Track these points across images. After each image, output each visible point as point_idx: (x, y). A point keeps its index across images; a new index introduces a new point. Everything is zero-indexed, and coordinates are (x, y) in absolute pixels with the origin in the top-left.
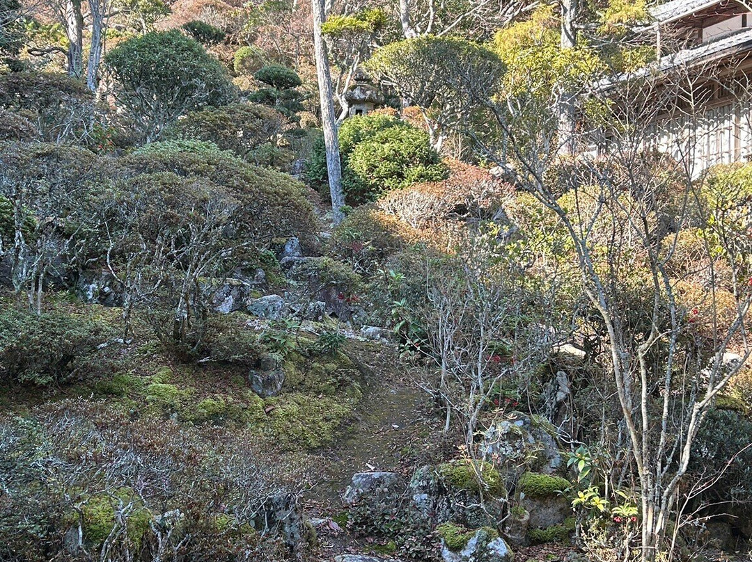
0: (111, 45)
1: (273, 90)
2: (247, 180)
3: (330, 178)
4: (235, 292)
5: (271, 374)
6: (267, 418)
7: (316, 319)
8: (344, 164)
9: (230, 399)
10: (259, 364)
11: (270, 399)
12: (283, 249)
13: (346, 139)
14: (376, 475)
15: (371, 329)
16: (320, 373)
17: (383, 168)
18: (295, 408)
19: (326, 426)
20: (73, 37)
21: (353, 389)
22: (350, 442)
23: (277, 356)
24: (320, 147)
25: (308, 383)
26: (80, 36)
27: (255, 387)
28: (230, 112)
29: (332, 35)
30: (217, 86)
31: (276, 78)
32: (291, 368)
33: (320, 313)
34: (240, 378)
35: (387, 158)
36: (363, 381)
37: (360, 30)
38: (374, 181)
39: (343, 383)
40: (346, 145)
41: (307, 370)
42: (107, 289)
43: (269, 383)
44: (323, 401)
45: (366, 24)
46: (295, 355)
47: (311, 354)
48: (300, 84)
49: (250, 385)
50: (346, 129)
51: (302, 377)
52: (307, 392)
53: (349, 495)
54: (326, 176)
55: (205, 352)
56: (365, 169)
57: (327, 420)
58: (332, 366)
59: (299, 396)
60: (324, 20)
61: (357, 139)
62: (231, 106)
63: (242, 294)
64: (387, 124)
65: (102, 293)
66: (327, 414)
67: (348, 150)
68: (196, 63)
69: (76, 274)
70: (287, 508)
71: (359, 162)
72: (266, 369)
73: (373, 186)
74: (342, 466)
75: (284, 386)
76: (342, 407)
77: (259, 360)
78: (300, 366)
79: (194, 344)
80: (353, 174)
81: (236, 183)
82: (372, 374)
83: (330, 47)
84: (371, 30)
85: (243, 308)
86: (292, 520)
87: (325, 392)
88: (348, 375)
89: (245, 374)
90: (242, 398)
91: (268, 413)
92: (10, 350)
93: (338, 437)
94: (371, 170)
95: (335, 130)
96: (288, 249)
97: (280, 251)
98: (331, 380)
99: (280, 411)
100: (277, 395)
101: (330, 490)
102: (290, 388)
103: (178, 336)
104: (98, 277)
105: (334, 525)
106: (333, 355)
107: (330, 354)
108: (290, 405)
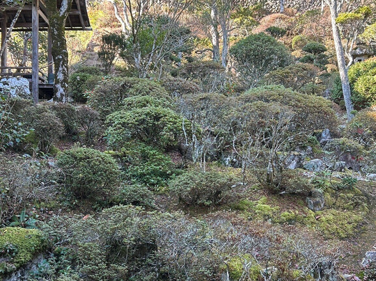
0: (232, 44)
1: (312, 55)
2: (299, 101)
3: (345, 97)
4: (296, 158)
5: (318, 199)
6: (317, 222)
7: (341, 171)
8: (352, 89)
9: (297, 212)
10: (310, 194)
11: (318, 212)
12: (321, 135)
13: (352, 75)
15: (372, 175)
16: (344, 199)
17: (374, 89)
18: (332, 217)
19: (349, 227)
20: (214, 43)
21: (363, 207)
22: (363, 235)
23: (320, 190)
24: (338, 81)
25: (338, 204)
26: (218, 42)
27: (310, 206)
28: (290, 69)
29: (342, 23)
30: (283, 57)
31: (313, 49)
32: (328, 196)
33: (342, 167)
34: (302, 202)
36: (369, 203)
37: (356, 18)
38: (369, 96)
39: (357, 204)
40: (352, 78)
41: (337, 198)
42: (234, 160)
43: (316, 204)
44: (346, 213)
45: (359, 15)
46: (330, 189)
47: (339, 189)
48: (326, 50)
49: (307, 205)
50: (352, 70)
51: (334, 201)
52: (338, 209)
53: (364, 263)
54: (342, 96)
55: (283, 188)
56: (364, 90)
57: (350, 223)
58: (350, 195)
59: (333, 211)
60: (337, 16)
61: (358, 75)
62: (290, 66)
63: (300, 159)
65: (232, 161)
66: (349, 220)
67: (354, 81)
68: (272, 47)
69: (220, 153)
70: (330, 268)
71: (360, 87)
72: (315, 197)
73: (369, 98)
74: (359, 247)
75: (325, 205)
76: (358, 216)
77: (311, 192)
78: (333, 195)
79: (277, 185)
80: (357, 93)
81: (293, 103)
82: (374, 199)
83: (341, 29)
84: (363, 18)
85: (301, 166)
86: (333, 274)
87: (347, 208)
88: (360, 199)
89: (304, 200)
90: (303, 212)
91: (317, 219)
92: (193, 189)
93: (356, 232)
94: (367, 90)
95: (346, 72)
96: (323, 135)
97: (319, 137)
98: (351, 202)
99: (324, 218)
100: (321, 210)
101: (353, 260)
102: (328, 207)
103: (269, 181)
104: (230, 154)
105: (357, 278)
106: (350, 189)
107: (349, 188)
108: (329, 215)
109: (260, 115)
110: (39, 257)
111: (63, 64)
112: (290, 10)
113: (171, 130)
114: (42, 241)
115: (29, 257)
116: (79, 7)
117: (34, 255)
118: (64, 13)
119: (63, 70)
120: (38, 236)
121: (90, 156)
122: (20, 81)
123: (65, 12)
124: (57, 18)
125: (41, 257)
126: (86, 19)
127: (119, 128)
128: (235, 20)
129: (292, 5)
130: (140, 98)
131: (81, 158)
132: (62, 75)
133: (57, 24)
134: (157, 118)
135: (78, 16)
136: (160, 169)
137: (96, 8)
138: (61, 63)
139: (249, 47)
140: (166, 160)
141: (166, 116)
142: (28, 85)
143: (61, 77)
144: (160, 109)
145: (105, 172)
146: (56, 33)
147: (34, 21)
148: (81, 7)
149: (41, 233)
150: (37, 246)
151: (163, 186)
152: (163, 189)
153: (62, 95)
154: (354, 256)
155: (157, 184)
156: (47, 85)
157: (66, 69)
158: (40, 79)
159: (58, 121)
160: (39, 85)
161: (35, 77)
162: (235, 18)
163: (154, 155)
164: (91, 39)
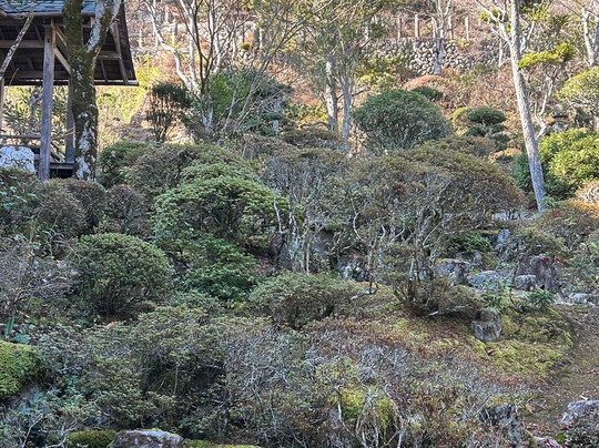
1: (483, 127)
3: (534, 184)
4: (457, 269)
5: (490, 324)
6: (489, 358)
7: (528, 290)
8: (545, 171)
9: (457, 342)
10: (479, 317)
11: (490, 344)
12: (496, 238)
13: (546, 151)
14: (590, 403)
15: (578, 295)
16: (533, 325)
17: (580, 170)
18: (513, 351)
19: (542, 366)
20: (331, 113)
21: (564, 338)
22: (564, 379)
23: (494, 310)
24: (524, 161)
25: (523, 333)
27: (477, 334)
28: (449, 142)
29: (528, 68)
30: (437, 125)
31: (484, 117)
32: (507, 320)
33: (530, 284)
34: (464, 327)
35: (583, 162)
36: (573, 333)
37: (552, 62)
38: (572, 182)
39: (554, 333)
40: (546, 156)
41: (521, 323)
42: (358, 269)
43: (488, 331)
44: (537, 347)
45: (555, 56)
46: (509, 310)
47: (524, 310)
48: (505, 120)
49: (473, 333)
50: (545, 143)
51: (517, 327)
52: (523, 340)
53: (566, 419)
54: (530, 182)
55: (434, 307)
56: (564, 172)
57: (542, 361)
58: (543, 319)
59: (515, 342)
60: (520, 58)
61: (555, 149)
62: (448, 138)
63: (463, 271)
64: (582, 135)
65: (354, 272)
66: (541, 357)
67: (548, 159)
68: (420, 109)
69: (335, 260)
70: (508, 416)
71: (558, 168)
72: (485, 320)
73: (572, 186)
74: (558, 397)
75: (502, 334)
76: (556, 351)
77: (479, 313)
78: (515, 319)
79: (425, 302)
80: (553, 179)
82: (582, 328)
83: (526, 79)
84: (561, 60)
85: (464, 282)
86: (513, 426)
87: (538, 340)
88: (558, 326)
89: (468, 325)
90: (467, 343)
91: (489, 354)
92: (289, 299)
93: (553, 375)
94: (569, 173)
95: (535, 144)
96: (501, 239)
97: (494, 240)
98: (543, 330)
99: (500, 353)
100: (497, 340)
101: (549, 416)
102: (507, 336)
103: (412, 294)
104: (351, 260)
105: (554, 442)
106: (544, 311)
107: (541, 310)
108: (509, 348)
109: (397, 177)
110: (32, 391)
111: (90, 126)
112: (450, 71)
113: (256, 212)
114: (39, 362)
115: (14, 386)
116: (118, 47)
117: (24, 384)
118: (94, 48)
119: (90, 135)
120: (31, 354)
121: (124, 244)
122: (19, 153)
123: (96, 46)
124: (83, 55)
125: (35, 389)
126: (130, 67)
127: (173, 208)
128: (363, 78)
129: (452, 64)
130: (207, 167)
131: (108, 247)
132: (86, 143)
133: (82, 64)
134: (234, 193)
135: (117, 61)
136: (237, 273)
137: (147, 65)
138: (86, 124)
139: (383, 108)
140: (247, 260)
141: (248, 190)
142: (32, 159)
143: (85, 145)
144: (239, 181)
145: (147, 270)
146: (80, 77)
147: (47, 65)
148: (121, 47)
149: (36, 350)
150: (30, 370)
151: (242, 301)
152: (241, 305)
153: (85, 174)
154: (550, 411)
155: (231, 297)
156: (63, 164)
157: (93, 134)
158: (52, 155)
159: (75, 203)
160: (51, 164)
161: (45, 152)
162: (363, 74)
163: (228, 251)
164: (137, 108)
